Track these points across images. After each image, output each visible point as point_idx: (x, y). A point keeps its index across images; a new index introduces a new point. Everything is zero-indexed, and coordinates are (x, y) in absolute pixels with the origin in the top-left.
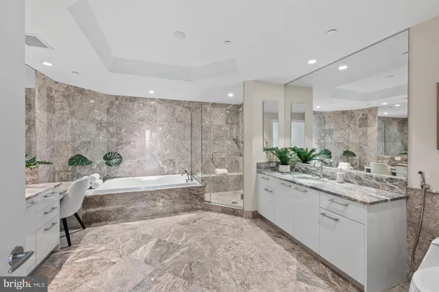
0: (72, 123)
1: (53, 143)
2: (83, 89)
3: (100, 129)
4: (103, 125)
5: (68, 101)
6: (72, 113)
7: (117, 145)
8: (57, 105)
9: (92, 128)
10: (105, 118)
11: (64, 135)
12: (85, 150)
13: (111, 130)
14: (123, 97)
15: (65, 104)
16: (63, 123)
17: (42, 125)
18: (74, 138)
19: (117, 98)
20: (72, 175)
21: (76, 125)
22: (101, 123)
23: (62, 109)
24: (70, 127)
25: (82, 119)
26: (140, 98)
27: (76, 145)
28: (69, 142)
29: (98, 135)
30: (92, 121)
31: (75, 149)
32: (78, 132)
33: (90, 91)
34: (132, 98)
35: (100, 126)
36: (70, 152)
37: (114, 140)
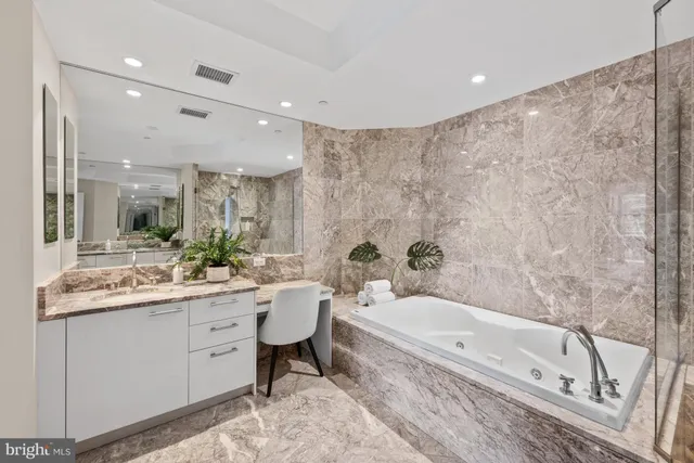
0: (363, 190)
1: (337, 222)
2: (380, 131)
3: (407, 196)
4: (415, 188)
5: (358, 155)
6: (363, 175)
7: (436, 227)
8: (344, 166)
9: (393, 197)
10: (418, 174)
11: (352, 211)
12: (382, 236)
13: (428, 196)
14: (446, 121)
15: (353, 162)
16: (351, 191)
17: (314, 197)
18: (366, 214)
19: (436, 128)
20: (363, 275)
21: (369, 192)
22: (409, 186)
23: (350, 169)
24: (360, 197)
25: (377, 182)
26: (478, 111)
27: (369, 227)
28: (359, 222)
29: (405, 209)
30: (394, 183)
31: (368, 233)
32: (371, 204)
33: (390, 129)
34: (462, 117)
35: (409, 190)
36: (360, 236)
37: (432, 216)
